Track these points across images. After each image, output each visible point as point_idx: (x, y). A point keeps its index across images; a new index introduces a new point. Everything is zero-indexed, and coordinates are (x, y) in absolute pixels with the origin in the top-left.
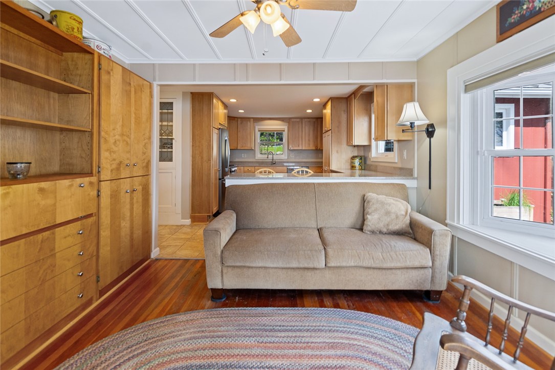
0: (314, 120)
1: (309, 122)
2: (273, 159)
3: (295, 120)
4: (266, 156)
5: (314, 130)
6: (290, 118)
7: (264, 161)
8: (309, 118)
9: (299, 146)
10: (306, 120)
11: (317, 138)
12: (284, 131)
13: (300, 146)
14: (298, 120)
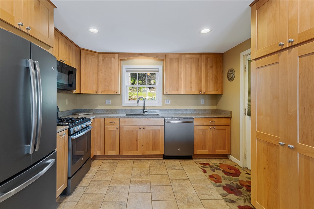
0: (198, 56)
1: (191, 58)
2: (144, 107)
3: (172, 56)
4: (136, 102)
5: (197, 69)
6: (166, 55)
7: (133, 108)
8: (190, 54)
9: (178, 90)
10: (187, 56)
11: (201, 80)
12: (158, 71)
13: (180, 90)
14: (177, 56)
